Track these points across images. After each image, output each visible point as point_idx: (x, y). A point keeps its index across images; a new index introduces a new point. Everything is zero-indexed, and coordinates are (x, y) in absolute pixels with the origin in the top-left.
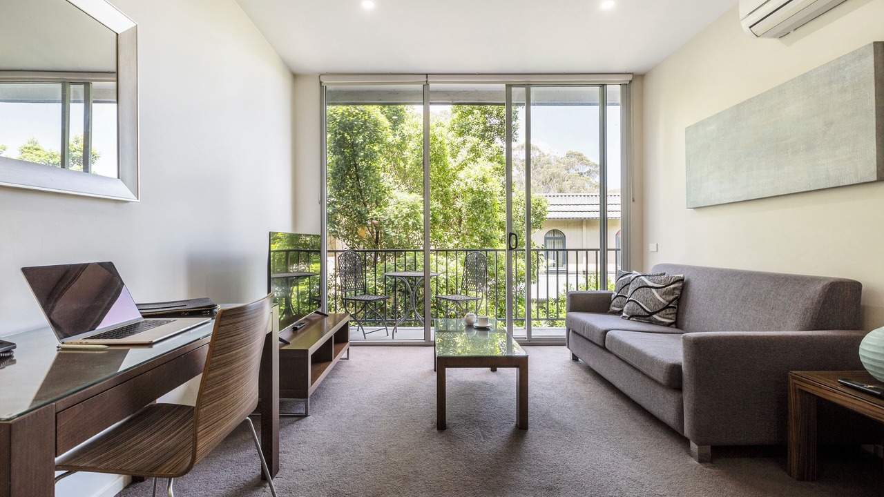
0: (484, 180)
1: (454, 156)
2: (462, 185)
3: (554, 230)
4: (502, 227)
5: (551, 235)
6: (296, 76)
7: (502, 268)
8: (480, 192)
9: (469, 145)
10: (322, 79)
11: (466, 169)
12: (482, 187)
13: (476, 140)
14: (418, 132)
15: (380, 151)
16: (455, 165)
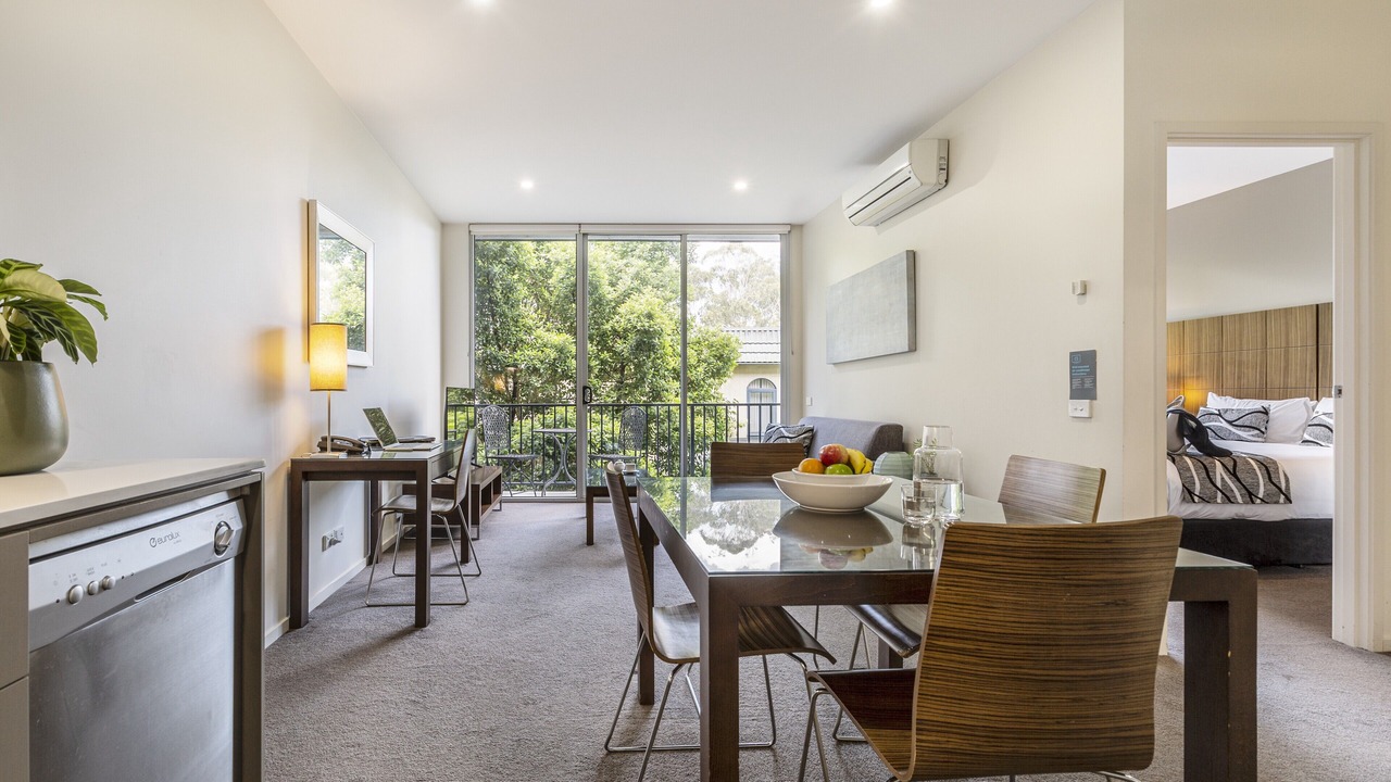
0: (650, 316)
1: (612, 284)
2: (623, 323)
3: (761, 379)
4: (676, 378)
5: (757, 387)
6: (444, 227)
7: (676, 429)
8: (646, 332)
9: (632, 271)
10: (472, 228)
11: (628, 302)
12: (647, 324)
13: (642, 263)
14: (568, 257)
15: (519, 280)
16: (615, 295)
